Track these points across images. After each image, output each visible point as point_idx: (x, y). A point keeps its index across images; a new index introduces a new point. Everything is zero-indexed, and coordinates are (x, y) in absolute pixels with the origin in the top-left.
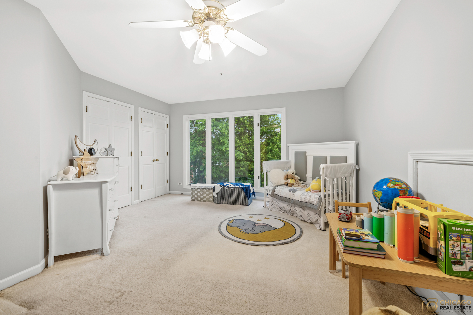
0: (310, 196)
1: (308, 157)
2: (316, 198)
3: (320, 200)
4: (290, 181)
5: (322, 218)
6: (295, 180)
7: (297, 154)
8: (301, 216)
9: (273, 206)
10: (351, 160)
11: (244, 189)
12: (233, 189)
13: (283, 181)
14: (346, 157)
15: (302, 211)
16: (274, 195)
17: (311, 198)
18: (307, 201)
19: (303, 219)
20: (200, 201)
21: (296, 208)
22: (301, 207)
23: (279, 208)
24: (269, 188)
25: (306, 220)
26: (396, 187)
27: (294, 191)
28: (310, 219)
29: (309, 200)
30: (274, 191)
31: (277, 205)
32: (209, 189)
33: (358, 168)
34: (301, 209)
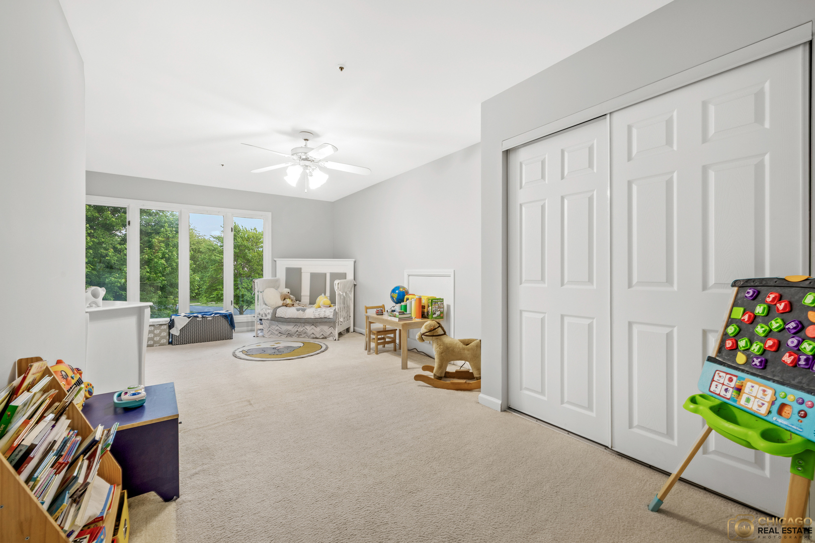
0: (325, 311)
1: (303, 275)
2: (331, 312)
3: (336, 313)
4: (288, 301)
5: (337, 329)
6: (292, 300)
7: (289, 271)
8: (313, 333)
9: (270, 333)
10: (350, 277)
11: (227, 318)
12: (211, 318)
13: (280, 303)
14: (346, 274)
15: (315, 328)
16: (275, 319)
17: (326, 313)
18: (322, 316)
19: (315, 337)
20: (153, 346)
21: (306, 327)
22: (313, 325)
23: (280, 333)
24: (265, 312)
25: (318, 336)
26: (404, 290)
27: (304, 310)
28: (323, 335)
29: (324, 315)
30: (274, 313)
31: (276, 331)
32: (161, 325)
33: (355, 283)
34: (313, 326)
